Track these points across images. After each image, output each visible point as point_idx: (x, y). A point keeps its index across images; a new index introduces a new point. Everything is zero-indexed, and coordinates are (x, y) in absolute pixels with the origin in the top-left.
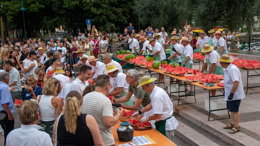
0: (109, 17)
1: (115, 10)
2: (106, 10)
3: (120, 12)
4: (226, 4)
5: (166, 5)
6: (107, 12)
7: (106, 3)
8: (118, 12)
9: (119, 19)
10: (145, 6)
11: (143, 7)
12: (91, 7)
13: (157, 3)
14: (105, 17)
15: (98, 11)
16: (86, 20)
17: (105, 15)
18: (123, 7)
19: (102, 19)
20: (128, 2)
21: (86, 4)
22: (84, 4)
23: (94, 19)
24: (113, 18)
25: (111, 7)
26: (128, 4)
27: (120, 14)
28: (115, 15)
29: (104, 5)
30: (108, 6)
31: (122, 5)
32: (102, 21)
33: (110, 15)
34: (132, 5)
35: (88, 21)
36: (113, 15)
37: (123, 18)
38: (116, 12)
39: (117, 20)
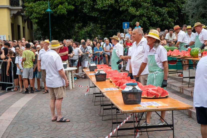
0: (151, 19)
1: (159, 10)
2: (147, 10)
3: (164, 13)
6: (149, 12)
7: (147, 2)
8: (162, 12)
9: (164, 21)
10: (197, 3)
12: (129, 7)
14: (147, 18)
15: (138, 11)
16: (123, 23)
17: (147, 17)
18: (170, 6)
19: (142, 22)
21: (123, 3)
22: (121, 3)
23: (132, 21)
24: (157, 20)
25: (154, 6)
26: (176, 3)
27: (165, 15)
28: (159, 16)
29: (145, 4)
30: (150, 4)
31: (168, 3)
32: (142, 24)
33: (152, 16)
34: (181, 3)
35: (125, 25)
36: (156, 16)
37: (169, 19)
38: (160, 12)
39: (161, 22)
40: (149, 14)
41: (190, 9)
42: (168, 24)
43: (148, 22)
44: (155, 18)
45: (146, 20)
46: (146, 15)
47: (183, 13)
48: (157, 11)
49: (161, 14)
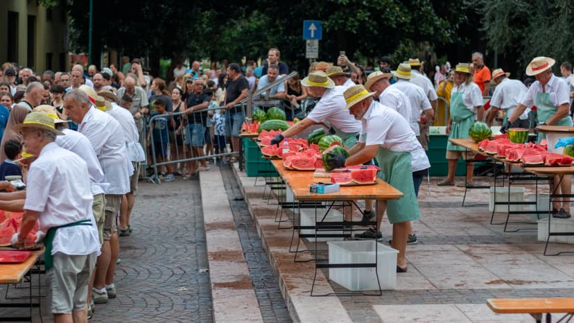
0: (383, 16)
9: (422, 25)
14: (369, 14)
16: (305, 22)
17: (370, 10)
19: (357, 24)
23: (327, 20)
24: (399, 19)
27: (423, 7)
28: (406, 10)
32: (354, 28)
33: (386, 8)
35: (310, 29)
36: (398, 9)
37: (436, 21)
39: (413, 27)
40: (376, 3)
42: (433, 32)
43: (373, 26)
44: (393, 14)
45: (367, 19)
46: (367, 5)
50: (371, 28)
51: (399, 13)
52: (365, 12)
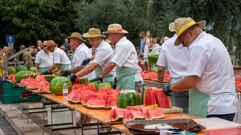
0: (40, 33)
1: (49, 24)
2: (35, 22)
3: (56, 26)
4: (206, 12)
5: (121, 15)
6: (38, 25)
7: (35, 13)
8: (53, 26)
9: (56, 36)
10: (91, 17)
11: (88, 18)
12: (13, 18)
13: (108, 13)
15: (24, 23)
16: (7, 36)
17: (35, 30)
18: (62, 20)
19: (30, 36)
20: (69, 14)
21: (6, 12)
22: (3, 12)
23: (17, 34)
24: (47, 34)
25: (44, 18)
26: (68, 17)
27: (56, 29)
28: (49, 30)
29: (32, 15)
30: (38, 16)
31: (60, 17)
32: (29, 38)
33: (41, 29)
34: (74, 17)
35: (9, 38)
36: (46, 30)
37: (61, 34)
38: (51, 26)
39: (52, 37)
40: (37, 27)
41: (83, 24)
42: (60, 39)
43: (37, 37)
44: (45, 32)
45: (34, 34)
46: (34, 28)
47: (75, 27)
48: (47, 24)
49: (52, 27)
50: (36, 38)
51: (47, 32)
52: (33, 31)
